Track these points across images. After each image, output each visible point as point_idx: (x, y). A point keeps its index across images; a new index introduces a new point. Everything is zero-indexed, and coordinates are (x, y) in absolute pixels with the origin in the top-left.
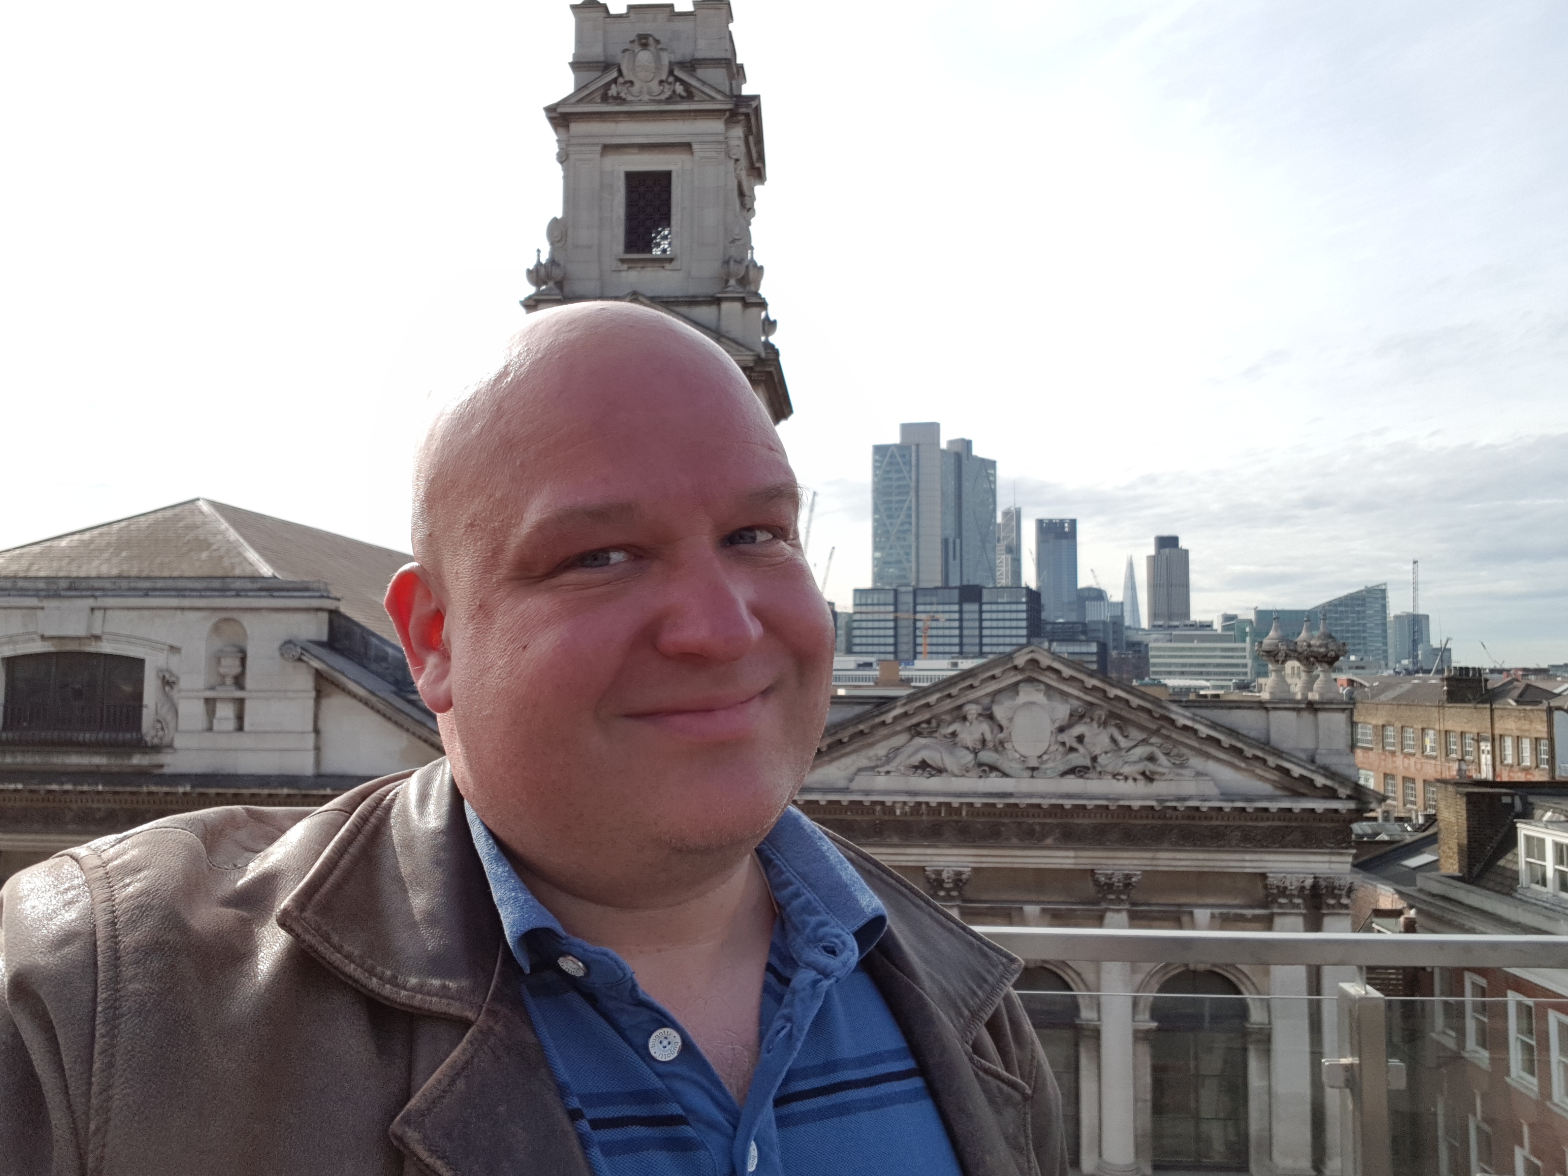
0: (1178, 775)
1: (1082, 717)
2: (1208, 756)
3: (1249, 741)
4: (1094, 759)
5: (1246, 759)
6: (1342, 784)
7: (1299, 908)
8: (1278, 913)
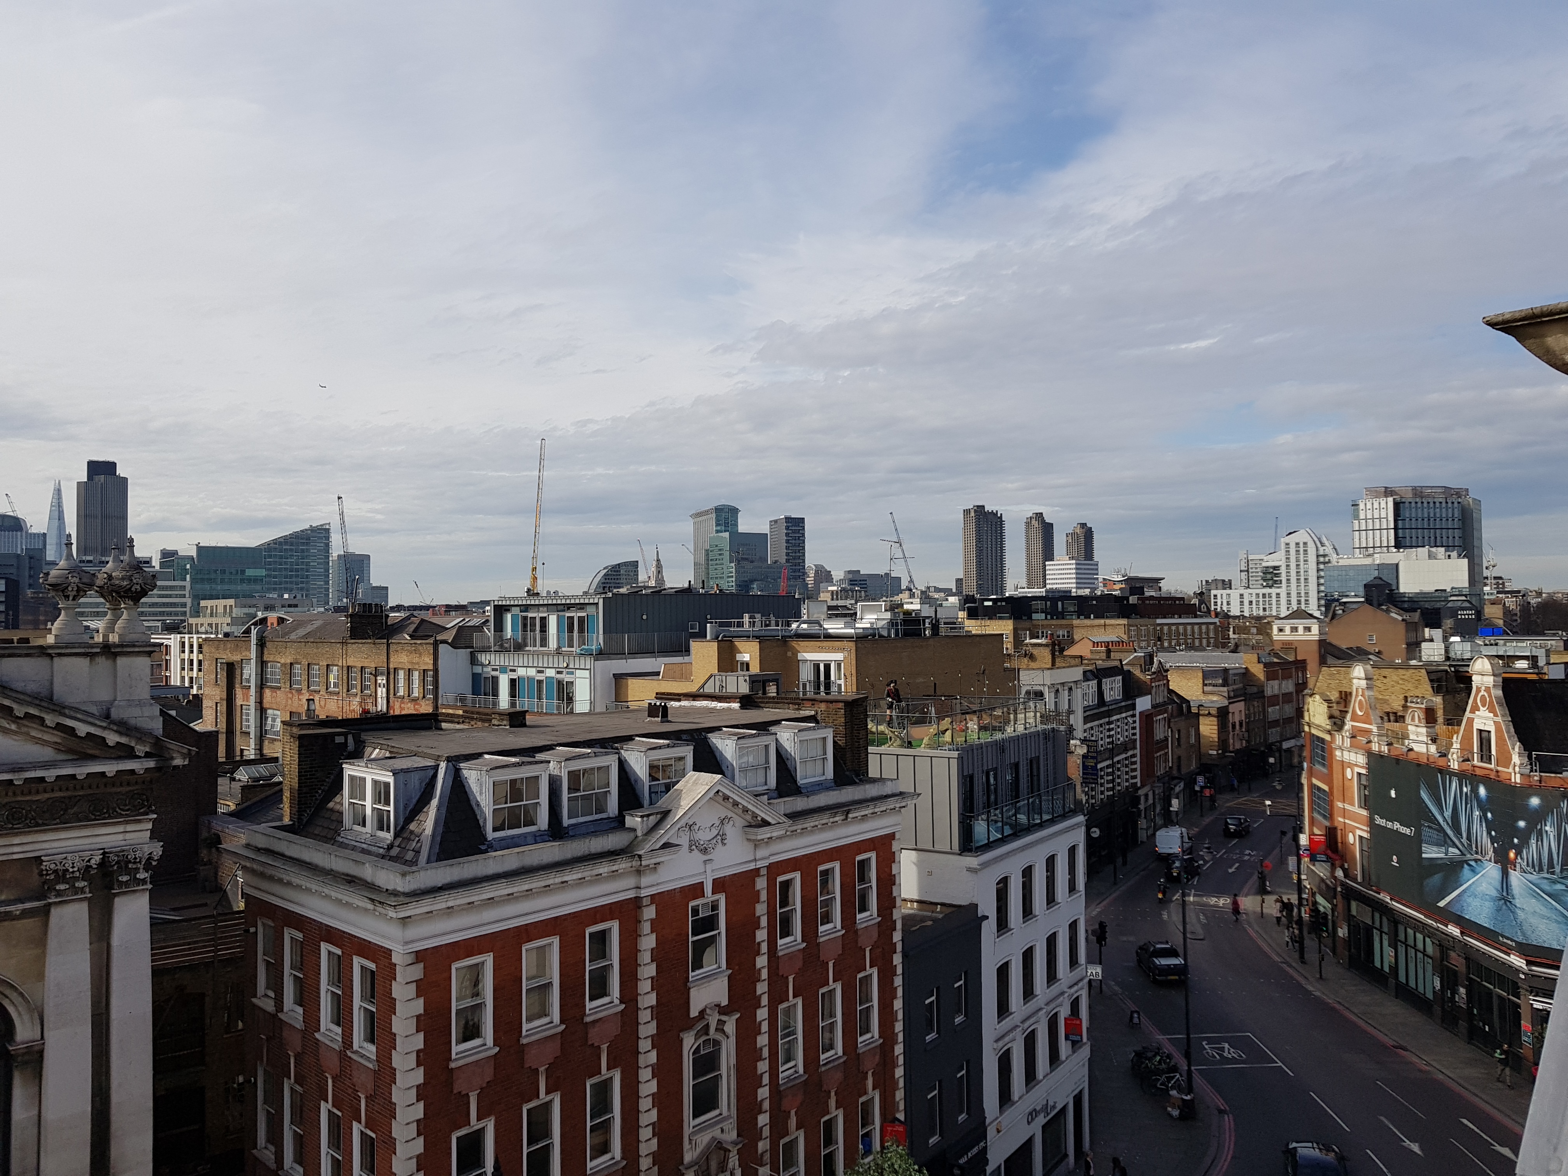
3: (22, 697)
5: (15, 719)
6: (139, 740)
7: (83, 892)
8: (55, 903)
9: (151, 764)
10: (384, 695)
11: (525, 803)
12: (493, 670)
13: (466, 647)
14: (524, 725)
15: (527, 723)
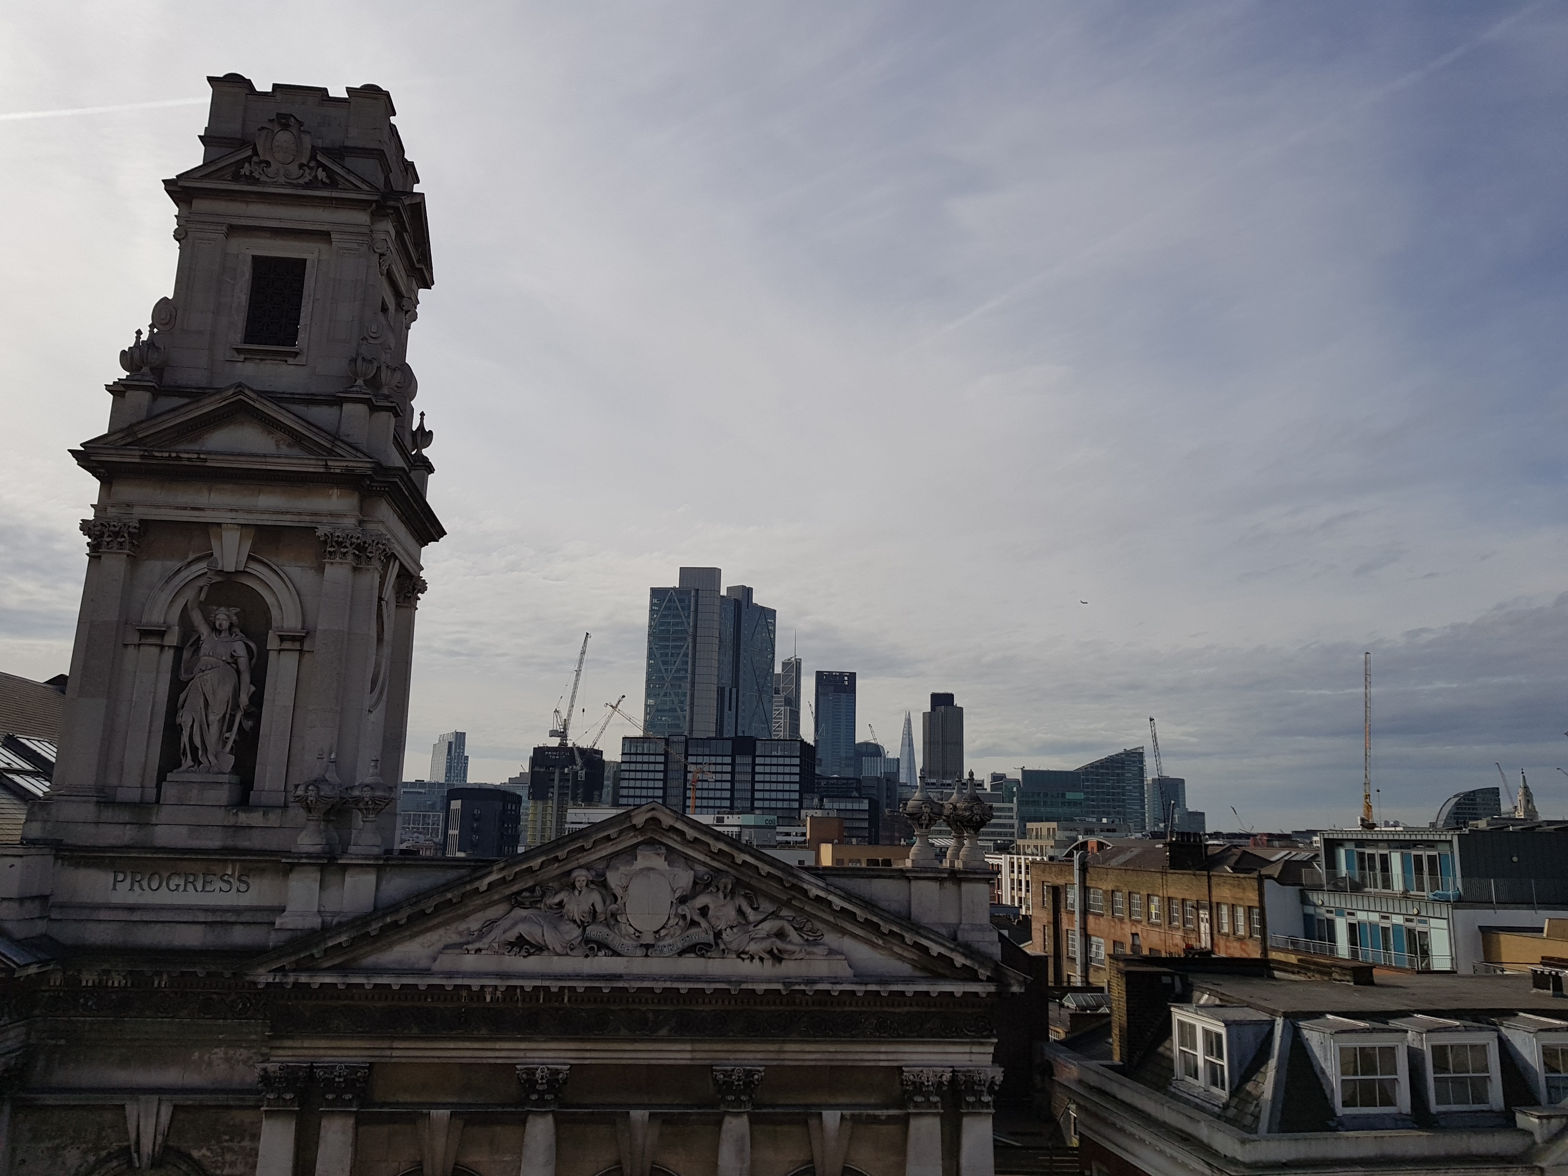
0: (809, 953)
1: (707, 885)
2: (844, 932)
3: (886, 915)
4: (718, 935)
5: (882, 935)
6: (982, 965)
7: (937, 1108)
8: (913, 1113)
9: (992, 988)
10: (1208, 931)
11: (1379, 1077)
12: (1328, 911)
13: (1294, 885)
14: (1371, 983)
15: (1376, 981)
